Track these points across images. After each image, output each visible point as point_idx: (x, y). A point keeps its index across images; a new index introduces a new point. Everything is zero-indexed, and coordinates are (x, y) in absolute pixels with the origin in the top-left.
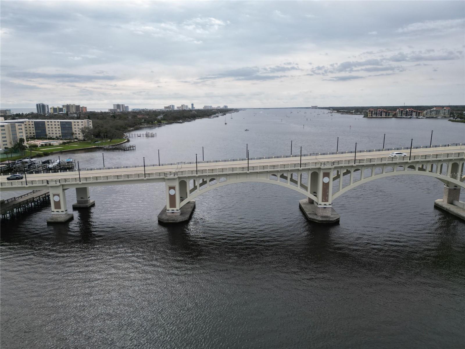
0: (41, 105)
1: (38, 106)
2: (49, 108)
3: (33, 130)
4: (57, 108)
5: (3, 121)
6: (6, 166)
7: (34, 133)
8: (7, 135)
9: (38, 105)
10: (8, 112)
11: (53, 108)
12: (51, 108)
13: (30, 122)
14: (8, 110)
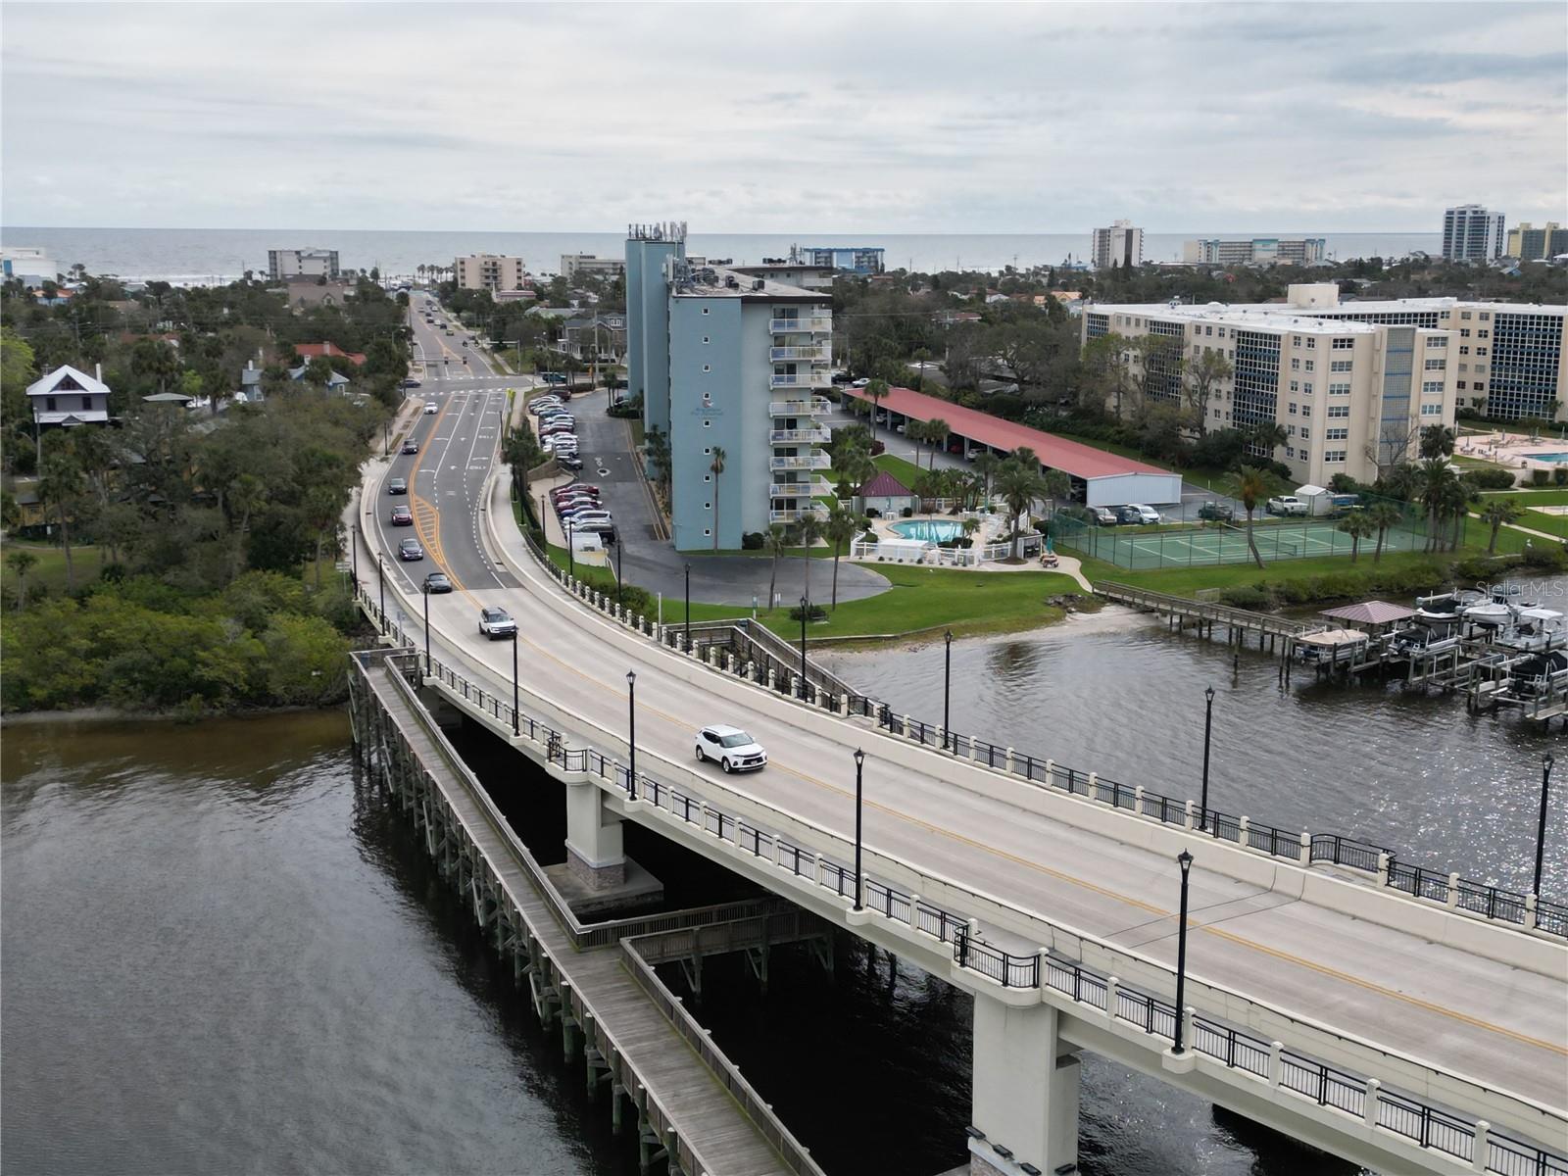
0: (1469, 214)
1: (1455, 220)
2: (1506, 231)
3: (1480, 369)
4: (1544, 232)
5: (1330, 306)
6: (1362, 643)
7: (1478, 386)
8: (1355, 401)
9: (1456, 216)
10: (1311, 251)
11: (1526, 233)
12: (1513, 232)
13: (1475, 317)
14: (1312, 241)
